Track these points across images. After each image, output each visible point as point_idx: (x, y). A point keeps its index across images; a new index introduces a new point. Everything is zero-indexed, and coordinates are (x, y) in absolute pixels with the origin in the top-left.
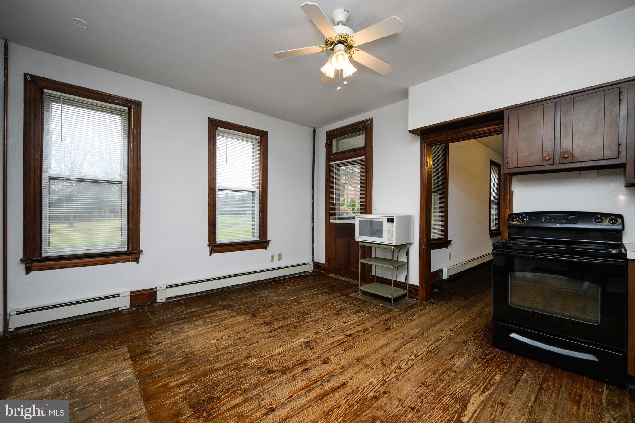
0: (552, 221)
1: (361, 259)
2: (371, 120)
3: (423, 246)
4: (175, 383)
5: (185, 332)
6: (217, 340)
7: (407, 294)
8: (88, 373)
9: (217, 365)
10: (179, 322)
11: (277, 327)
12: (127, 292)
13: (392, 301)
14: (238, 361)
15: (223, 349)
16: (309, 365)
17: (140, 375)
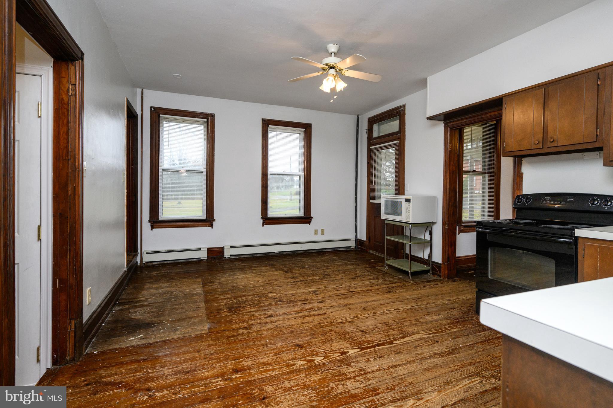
0: (552, 202)
1: (387, 235)
2: (404, 107)
3: (446, 225)
4: (223, 298)
5: (237, 276)
6: (255, 282)
7: (430, 270)
8: (179, 287)
9: (249, 294)
10: (235, 270)
11: (300, 280)
12: (205, 248)
13: (410, 274)
14: (263, 294)
15: (257, 287)
16: (308, 302)
17: (205, 292)
